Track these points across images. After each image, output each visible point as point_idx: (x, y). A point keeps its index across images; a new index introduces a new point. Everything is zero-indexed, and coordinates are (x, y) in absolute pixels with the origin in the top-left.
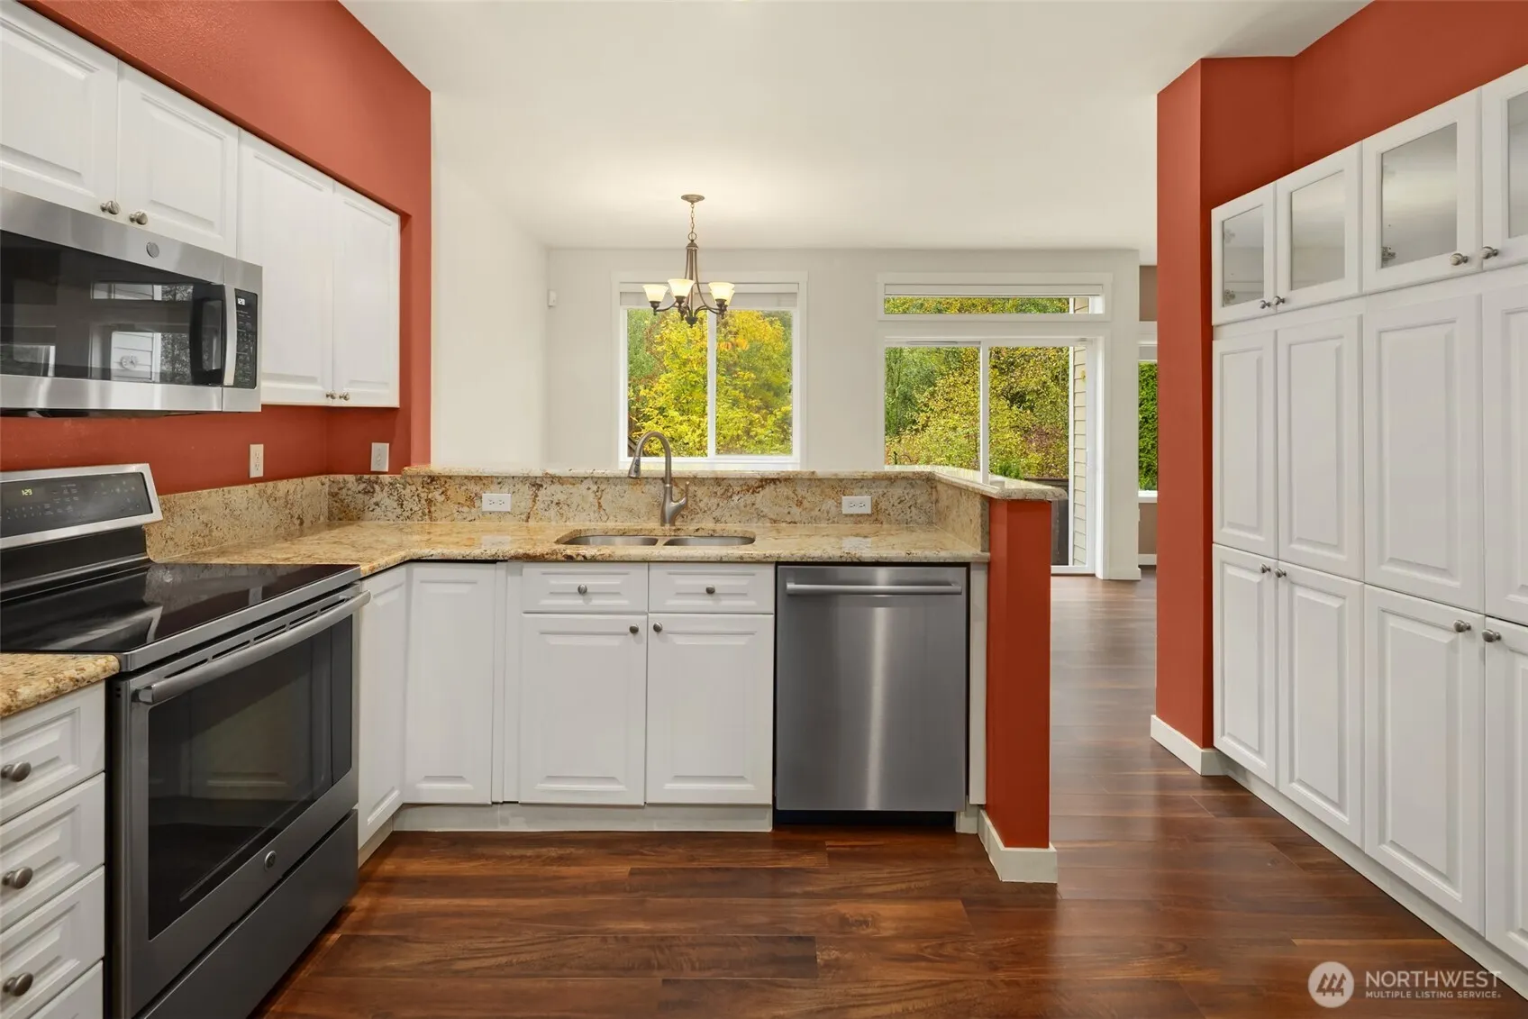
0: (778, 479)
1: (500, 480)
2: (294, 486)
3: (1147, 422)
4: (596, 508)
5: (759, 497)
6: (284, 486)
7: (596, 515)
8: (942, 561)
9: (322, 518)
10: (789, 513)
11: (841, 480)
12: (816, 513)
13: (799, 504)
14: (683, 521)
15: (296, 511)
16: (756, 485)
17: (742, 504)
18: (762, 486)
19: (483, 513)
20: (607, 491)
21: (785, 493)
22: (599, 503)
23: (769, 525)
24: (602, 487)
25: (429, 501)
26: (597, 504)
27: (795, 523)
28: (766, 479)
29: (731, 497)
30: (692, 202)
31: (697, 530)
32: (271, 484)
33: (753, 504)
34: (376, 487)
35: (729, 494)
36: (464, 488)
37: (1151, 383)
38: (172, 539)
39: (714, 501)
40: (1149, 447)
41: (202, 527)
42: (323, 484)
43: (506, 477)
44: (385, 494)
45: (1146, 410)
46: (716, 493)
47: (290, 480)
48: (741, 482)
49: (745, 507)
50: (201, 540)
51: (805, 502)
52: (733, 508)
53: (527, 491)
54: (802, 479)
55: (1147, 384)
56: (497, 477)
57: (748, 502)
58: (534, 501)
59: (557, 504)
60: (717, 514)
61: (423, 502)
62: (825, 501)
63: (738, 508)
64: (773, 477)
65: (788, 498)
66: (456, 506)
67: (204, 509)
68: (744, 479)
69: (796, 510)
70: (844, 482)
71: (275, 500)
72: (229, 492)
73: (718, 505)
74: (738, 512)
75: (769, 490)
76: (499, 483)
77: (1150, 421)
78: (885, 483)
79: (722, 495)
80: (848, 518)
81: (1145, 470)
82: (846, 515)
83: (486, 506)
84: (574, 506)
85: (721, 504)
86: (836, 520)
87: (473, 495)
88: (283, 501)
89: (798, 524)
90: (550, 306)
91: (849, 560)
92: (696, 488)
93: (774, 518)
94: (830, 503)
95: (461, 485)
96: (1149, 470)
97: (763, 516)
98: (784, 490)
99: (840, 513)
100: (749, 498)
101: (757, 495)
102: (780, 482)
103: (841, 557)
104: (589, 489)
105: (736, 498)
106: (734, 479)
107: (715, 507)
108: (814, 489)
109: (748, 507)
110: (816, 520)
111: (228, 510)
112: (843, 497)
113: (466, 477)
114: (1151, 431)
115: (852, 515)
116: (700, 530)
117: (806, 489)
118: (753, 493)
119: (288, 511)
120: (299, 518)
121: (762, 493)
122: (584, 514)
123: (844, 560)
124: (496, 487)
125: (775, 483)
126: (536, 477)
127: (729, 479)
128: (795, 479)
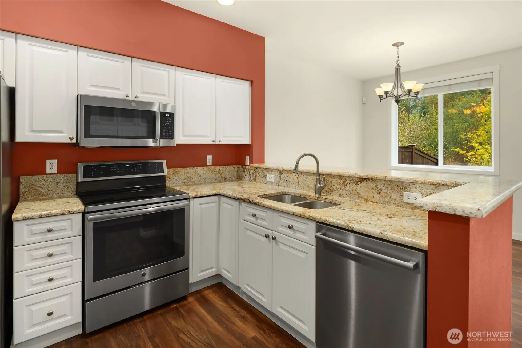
0: (368, 179)
1: (272, 170)
2: (222, 168)
4: (297, 184)
5: (359, 187)
6: (218, 168)
7: (298, 186)
8: (404, 243)
9: (234, 178)
10: (374, 197)
11: (403, 182)
12: (387, 199)
13: (379, 193)
14: (327, 194)
15: (223, 176)
16: (358, 181)
17: (351, 190)
18: (360, 181)
19: (268, 181)
20: (301, 177)
21: (372, 187)
22: (299, 182)
23: (364, 202)
24: (300, 176)
25: (256, 176)
26: (298, 182)
27: (377, 203)
28: (362, 178)
29: (346, 185)
30: (398, 46)
31: (326, 199)
32: (212, 167)
33: (356, 190)
34: (245, 170)
35: (346, 184)
36: (263, 172)
38: (177, 180)
39: (339, 186)
41: (188, 178)
42: (234, 168)
43: (273, 169)
44: (247, 172)
46: (340, 182)
47: (220, 166)
48: (351, 179)
49: (353, 191)
50: (187, 181)
51: (382, 192)
52: (347, 191)
53: (278, 174)
54: (379, 180)
56: (271, 169)
57: (354, 189)
58: (280, 179)
59: (286, 181)
60: (341, 192)
61: (254, 176)
62: (393, 193)
63: (349, 191)
64: (365, 177)
65: (373, 189)
66: (262, 178)
67: (188, 173)
68: (352, 177)
69: (377, 196)
70: (405, 183)
71: (215, 171)
72: (197, 169)
73: (341, 188)
74: (349, 193)
75: (364, 183)
76: (271, 171)
78: (432, 187)
79: (343, 184)
80: (407, 205)
82: (406, 203)
83: (268, 180)
84: (291, 182)
85: (342, 188)
86: (399, 205)
87: (265, 175)
88: (217, 172)
89: (378, 204)
90: (364, 104)
91: (347, 228)
92: (331, 179)
93: (366, 198)
94: (396, 195)
95: (263, 171)
97: (361, 197)
98: (371, 184)
99: (402, 201)
100: (354, 187)
101: (358, 185)
102: (369, 180)
103: (343, 225)
104: (295, 176)
105: (348, 186)
106: (347, 176)
107: (339, 189)
108: (387, 186)
109: (354, 191)
110: (388, 203)
111: (196, 174)
112: (404, 192)
113: (264, 168)
115: (409, 204)
116: (327, 199)
117: (382, 185)
118: (356, 185)
119: (220, 175)
120: (224, 177)
121: (360, 185)
122: (294, 186)
123: (344, 227)
124: (270, 172)
125: (366, 181)
126: (281, 170)
127: (345, 176)
128: (377, 179)
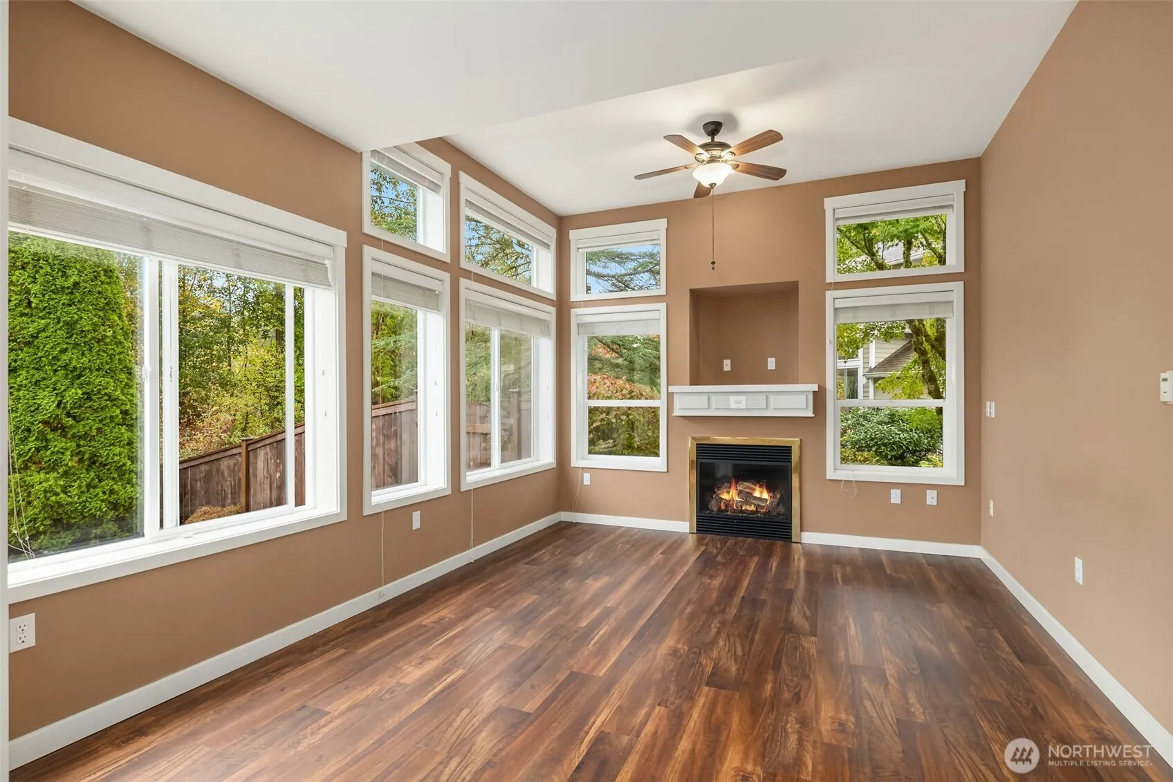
3: (89, 399)
37: (96, 347)
40: (94, 432)
45: (89, 383)
55: (90, 349)
77: (94, 398)
81: (86, 463)
96: (94, 463)
114: (96, 411)
